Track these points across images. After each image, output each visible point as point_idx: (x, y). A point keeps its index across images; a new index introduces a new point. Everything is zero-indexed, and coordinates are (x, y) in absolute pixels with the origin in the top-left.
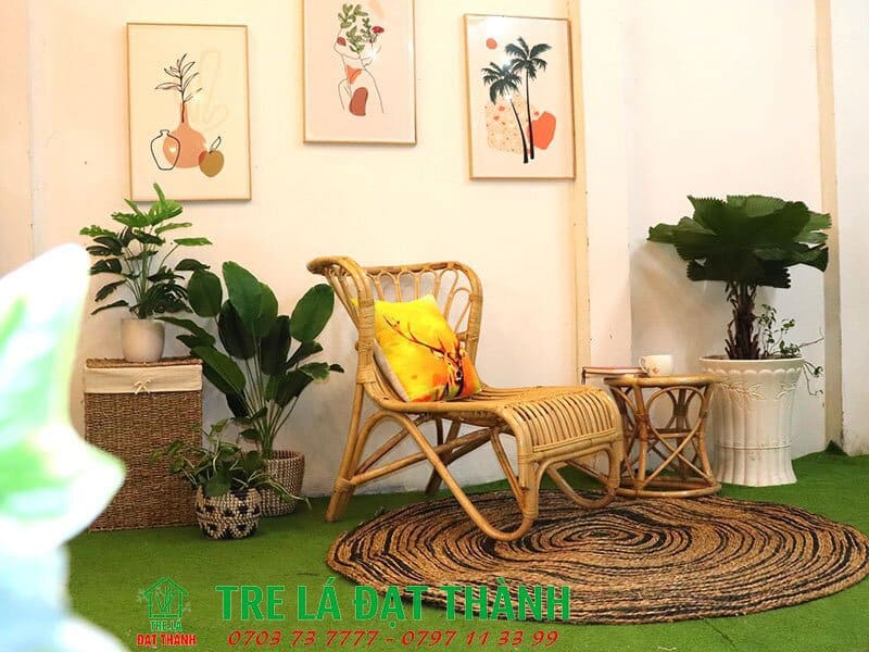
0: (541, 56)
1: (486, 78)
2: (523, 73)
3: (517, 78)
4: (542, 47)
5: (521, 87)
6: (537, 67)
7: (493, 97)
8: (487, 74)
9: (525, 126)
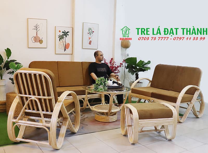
0: (68, 34)
1: (59, 37)
2: (65, 36)
3: (64, 37)
4: (68, 32)
5: (64, 39)
6: (67, 35)
7: (60, 40)
8: (59, 36)
9: (65, 45)
